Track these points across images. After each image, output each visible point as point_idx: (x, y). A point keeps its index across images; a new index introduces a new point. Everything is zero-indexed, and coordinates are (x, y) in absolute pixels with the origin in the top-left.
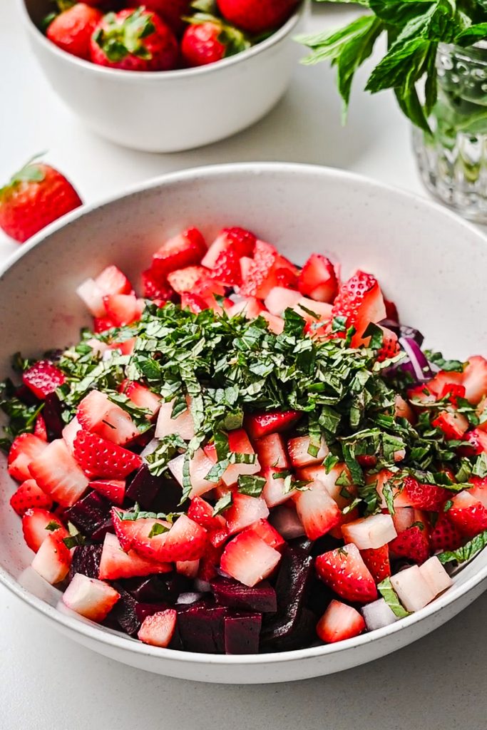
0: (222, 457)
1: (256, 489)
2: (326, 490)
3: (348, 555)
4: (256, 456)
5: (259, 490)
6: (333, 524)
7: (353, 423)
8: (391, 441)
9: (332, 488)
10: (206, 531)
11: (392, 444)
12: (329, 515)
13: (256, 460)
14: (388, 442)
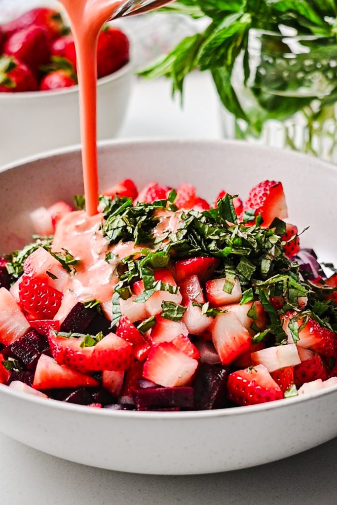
0: (149, 287)
1: (177, 314)
2: (238, 320)
3: (258, 372)
4: (179, 288)
5: (180, 315)
6: (245, 346)
7: (263, 271)
8: (295, 286)
9: (244, 318)
10: (132, 344)
11: (296, 289)
12: (241, 338)
13: (178, 291)
14: (293, 287)
